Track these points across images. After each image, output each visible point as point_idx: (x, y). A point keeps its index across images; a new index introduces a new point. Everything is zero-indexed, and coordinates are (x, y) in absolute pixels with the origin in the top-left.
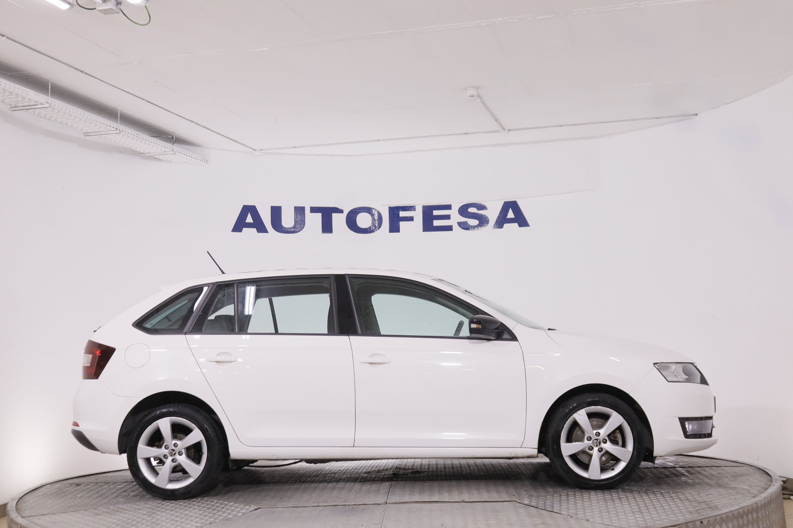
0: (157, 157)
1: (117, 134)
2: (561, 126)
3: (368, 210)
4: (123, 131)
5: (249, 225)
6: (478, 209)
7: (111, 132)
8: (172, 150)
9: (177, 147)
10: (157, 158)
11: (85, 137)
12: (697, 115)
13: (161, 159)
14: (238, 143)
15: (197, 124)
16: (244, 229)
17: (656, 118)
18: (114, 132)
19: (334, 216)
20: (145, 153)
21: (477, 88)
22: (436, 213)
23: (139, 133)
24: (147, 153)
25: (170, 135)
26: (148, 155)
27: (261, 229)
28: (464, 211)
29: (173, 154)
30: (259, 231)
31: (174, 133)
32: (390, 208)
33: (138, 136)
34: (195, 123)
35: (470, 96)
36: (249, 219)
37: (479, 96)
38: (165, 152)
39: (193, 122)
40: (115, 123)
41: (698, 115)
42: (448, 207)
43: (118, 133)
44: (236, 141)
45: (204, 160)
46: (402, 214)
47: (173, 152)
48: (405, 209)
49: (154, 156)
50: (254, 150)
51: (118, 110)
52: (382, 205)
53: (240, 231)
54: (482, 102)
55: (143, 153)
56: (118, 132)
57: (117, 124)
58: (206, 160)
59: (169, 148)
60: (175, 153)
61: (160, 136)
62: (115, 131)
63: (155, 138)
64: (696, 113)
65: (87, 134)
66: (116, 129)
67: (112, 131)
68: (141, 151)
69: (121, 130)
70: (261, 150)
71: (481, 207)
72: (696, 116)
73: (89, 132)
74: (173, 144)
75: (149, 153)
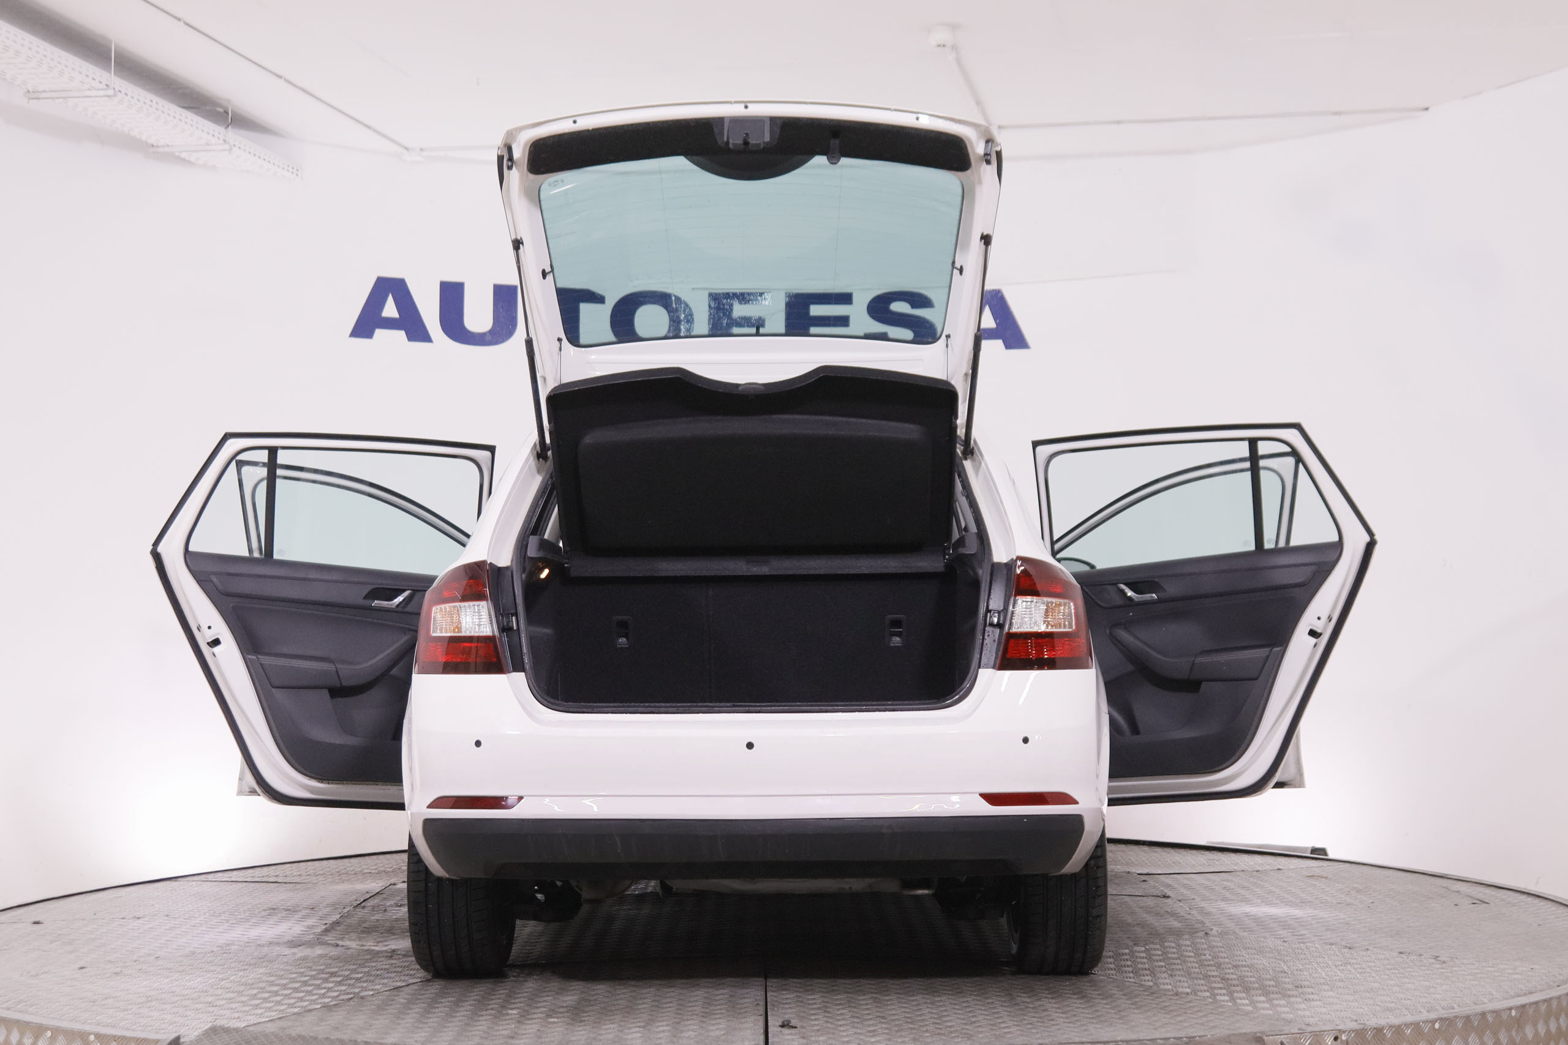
0: (183, 155)
1: (107, 98)
2: (1119, 122)
3: (662, 299)
4: (120, 91)
5: (390, 324)
6: (913, 306)
7: (93, 93)
8: (224, 141)
9: (234, 135)
10: (183, 160)
11: (28, 102)
12: (1427, 109)
13: (193, 160)
14: (375, 131)
15: (289, 82)
16: (378, 332)
17: (1336, 113)
18: (102, 93)
19: (585, 308)
20: (158, 147)
21: (954, 27)
22: (816, 310)
23: (155, 99)
24: (163, 146)
25: (221, 107)
26: (167, 150)
27: (416, 331)
28: (879, 308)
29: (225, 150)
30: (411, 337)
31: (229, 101)
32: (710, 295)
33: (154, 104)
34: (285, 80)
35: (939, 46)
36: (390, 310)
37: (954, 48)
38: (208, 144)
39: (280, 77)
40: (103, 72)
41: (1430, 109)
42: (845, 298)
43: (108, 96)
44: (369, 127)
45: (291, 170)
46: (739, 310)
47: (227, 147)
48: (743, 298)
49: (177, 154)
50: (407, 149)
51: (110, 41)
52: (693, 289)
53: (369, 335)
54: (958, 61)
55: (153, 146)
56: (110, 92)
57: (108, 75)
58: (295, 169)
59: (216, 135)
60: (230, 150)
61: (197, 108)
62: (102, 89)
63: (189, 111)
64: (1425, 106)
65: (33, 95)
66: (106, 87)
67: (95, 89)
68: (151, 141)
69: (117, 89)
70: (421, 150)
71: (919, 300)
72: (1425, 113)
73: (39, 90)
74: (228, 126)
75: (168, 146)
